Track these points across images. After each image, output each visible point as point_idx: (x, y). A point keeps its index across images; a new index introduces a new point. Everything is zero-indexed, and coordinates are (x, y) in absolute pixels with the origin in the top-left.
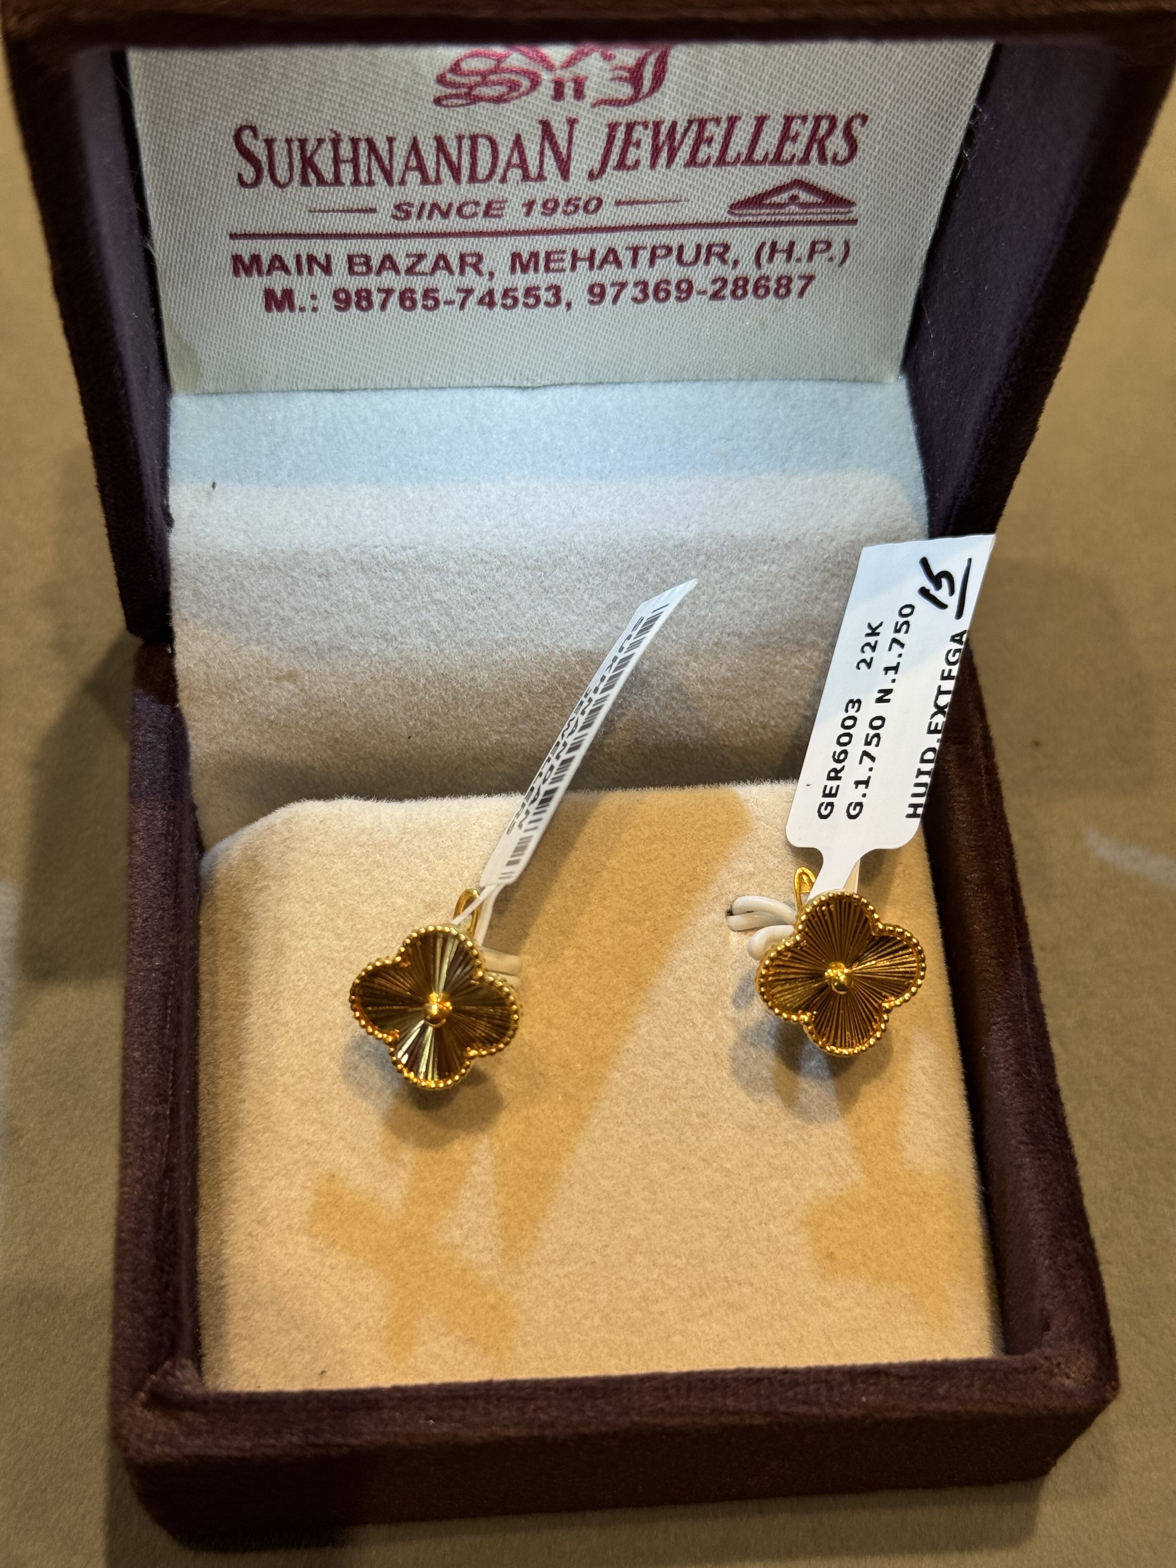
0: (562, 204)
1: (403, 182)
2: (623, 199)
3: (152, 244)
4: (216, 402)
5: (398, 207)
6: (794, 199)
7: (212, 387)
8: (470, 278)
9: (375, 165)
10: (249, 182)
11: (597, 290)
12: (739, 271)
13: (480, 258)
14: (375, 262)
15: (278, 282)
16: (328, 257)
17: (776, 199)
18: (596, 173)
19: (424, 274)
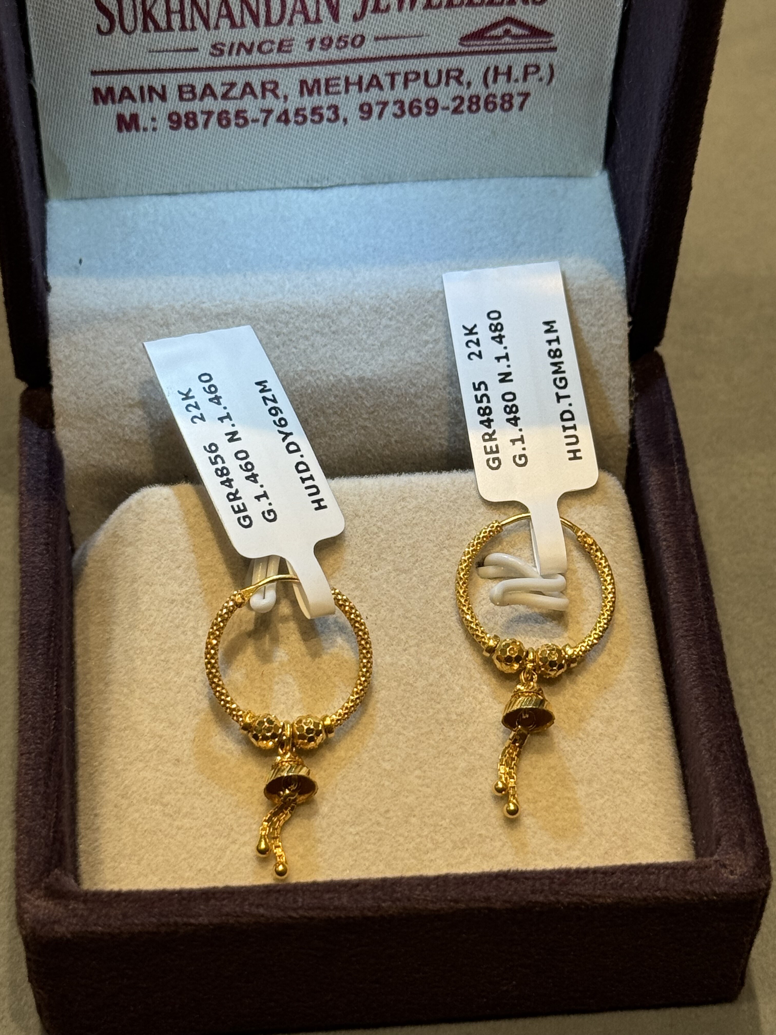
0: (335, 41)
1: (217, 27)
2: (380, 36)
3: (34, 81)
4: (81, 205)
5: (214, 47)
6: (507, 32)
7: (78, 194)
8: (270, 101)
9: (196, 15)
10: (105, 31)
11: (366, 108)
12: (473, 90)
13: (276, 84)
14: (199, 91)
15: (127, 108)
16: (164, 87)
17: (495, 33)
18: (358, 16)
19: (235, 98)
